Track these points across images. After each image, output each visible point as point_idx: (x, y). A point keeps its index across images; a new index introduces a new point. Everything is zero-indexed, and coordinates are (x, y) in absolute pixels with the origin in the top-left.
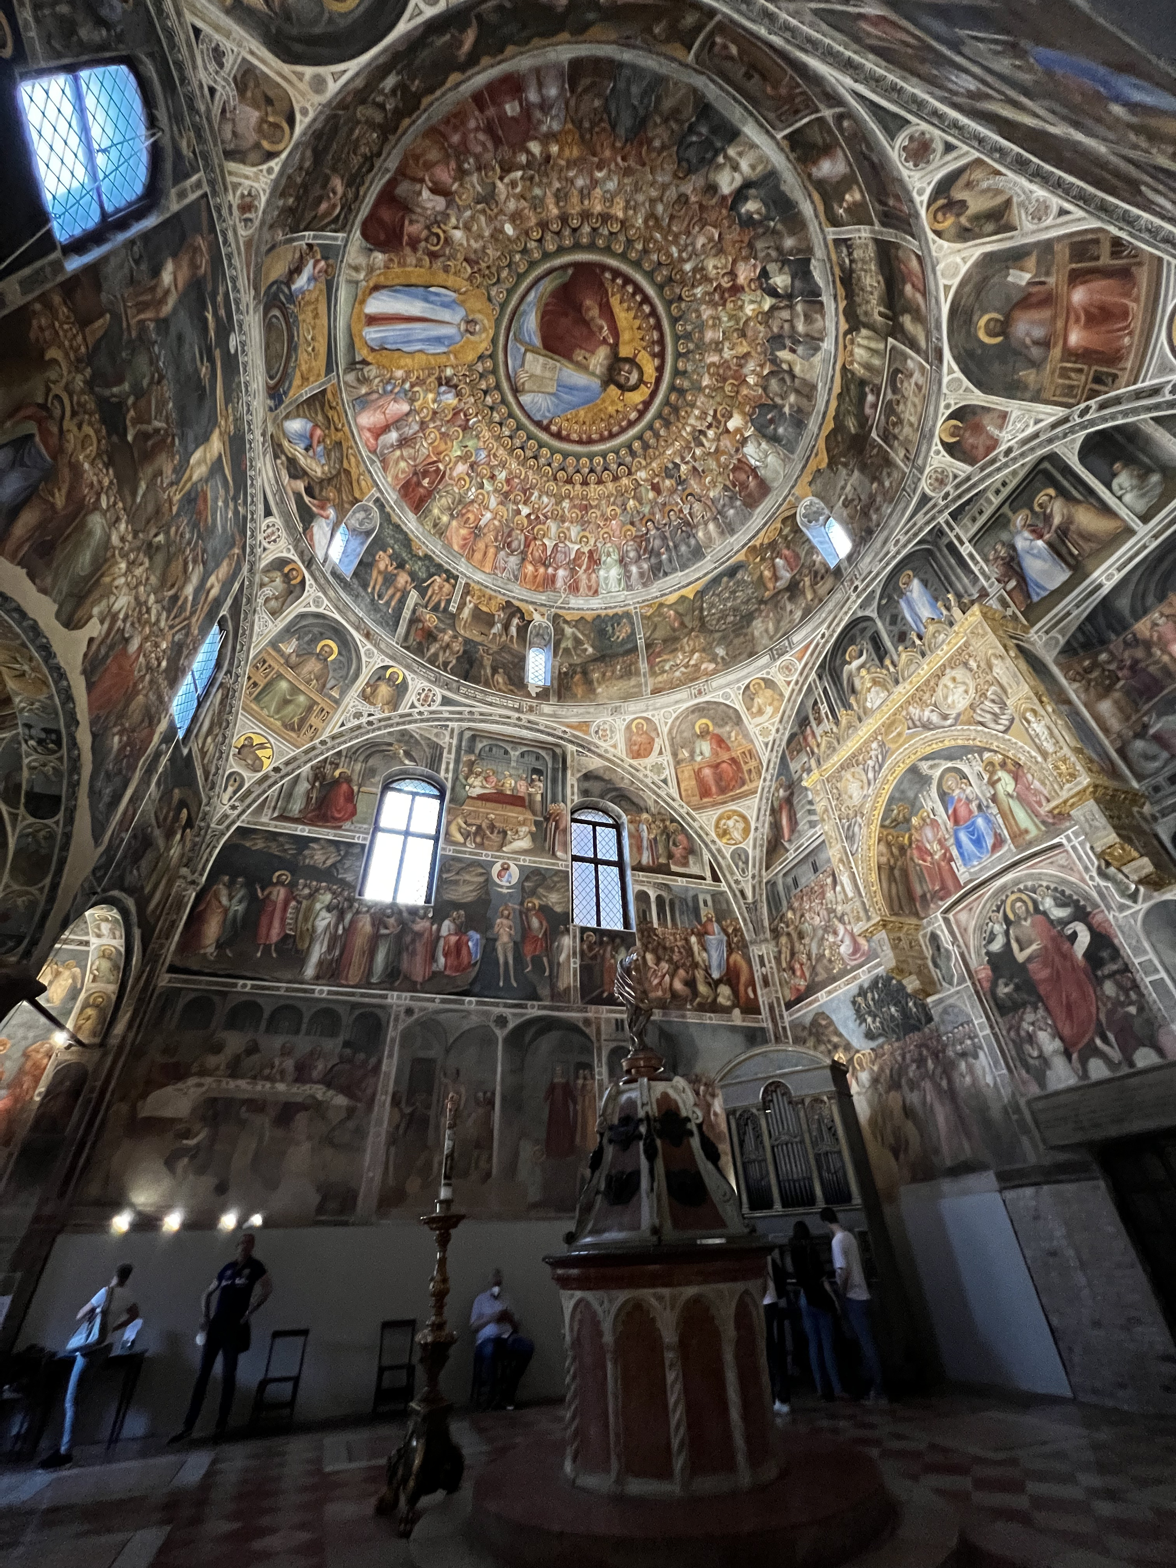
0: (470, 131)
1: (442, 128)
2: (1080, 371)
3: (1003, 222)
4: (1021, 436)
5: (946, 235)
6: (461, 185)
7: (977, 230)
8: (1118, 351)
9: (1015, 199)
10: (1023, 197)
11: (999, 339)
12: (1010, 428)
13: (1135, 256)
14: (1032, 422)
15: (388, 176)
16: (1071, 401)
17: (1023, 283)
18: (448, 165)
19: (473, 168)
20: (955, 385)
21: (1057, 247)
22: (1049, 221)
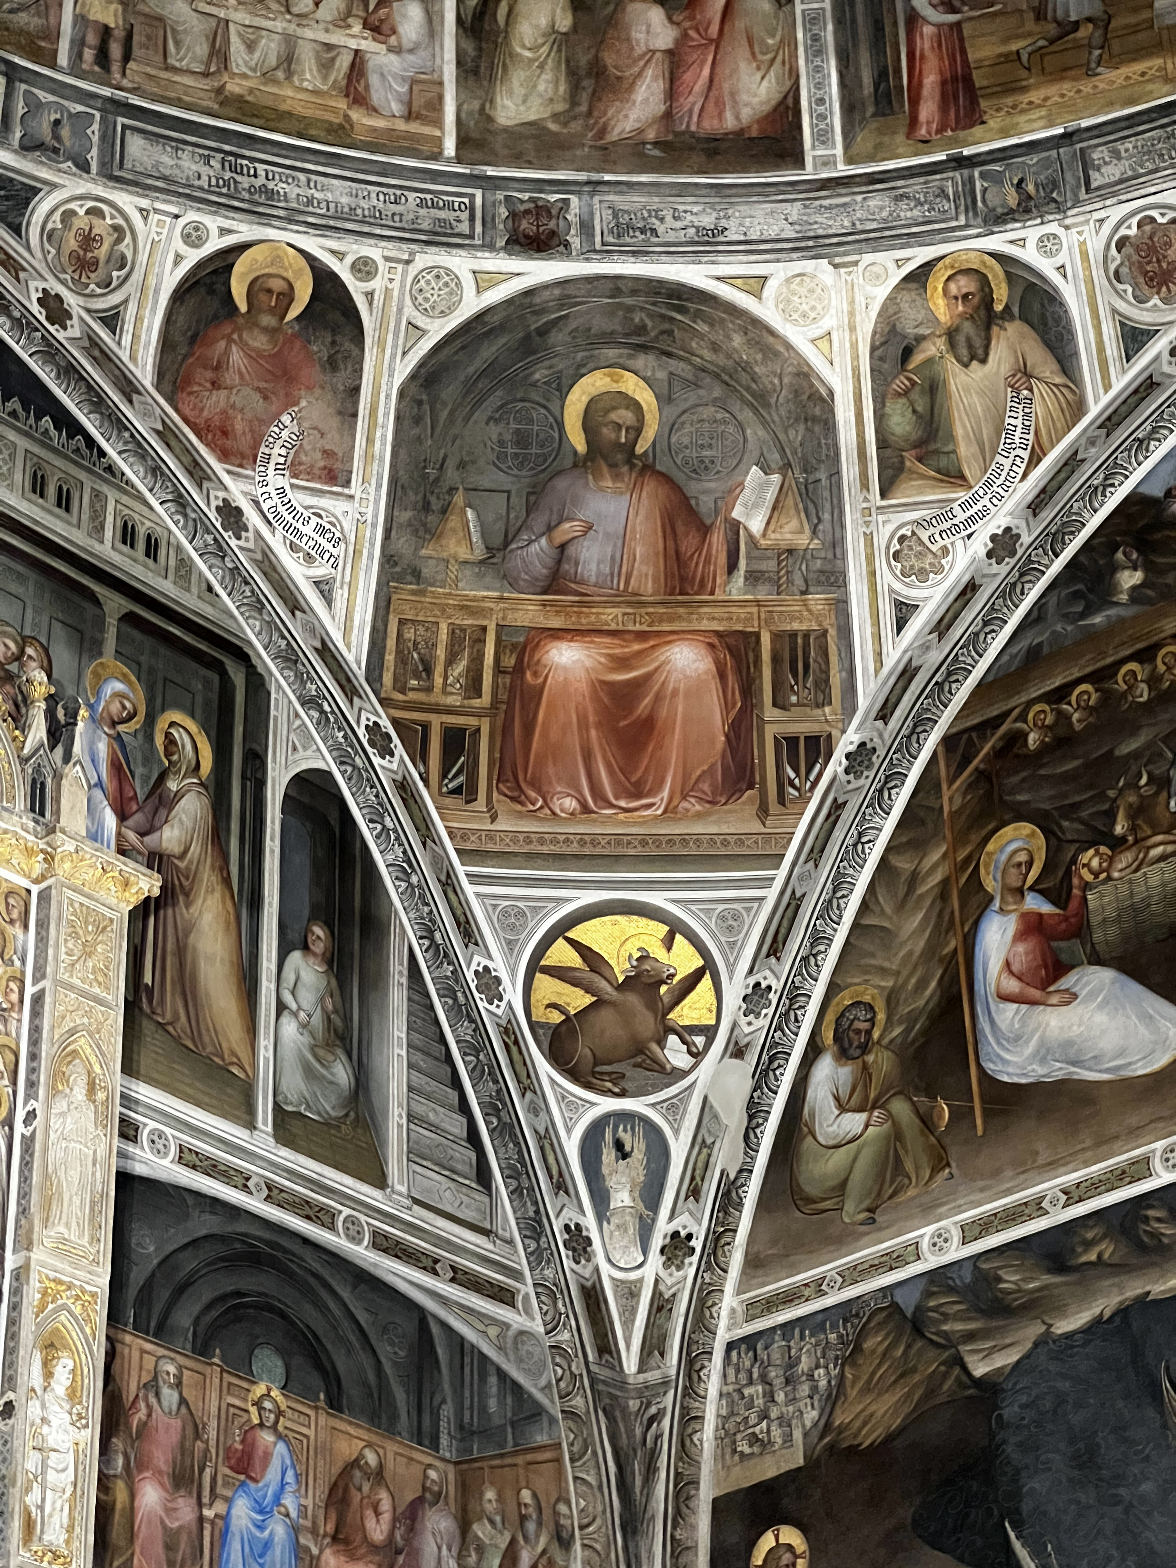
2: (474, 687)
3: (910, 462)
4: (276, 543)
5: (905, 297)
7: (900, 383)
8: (536, 784)
9: (962, 495)
10: (961, 516)
11: (578, 441)
12: (299, 499)
13: (782, 799)
14: (321, 570)
16: (388, 678)
17: (737, 513)
20: (434, 294)
21: (817, 599)
22: (887, 578)
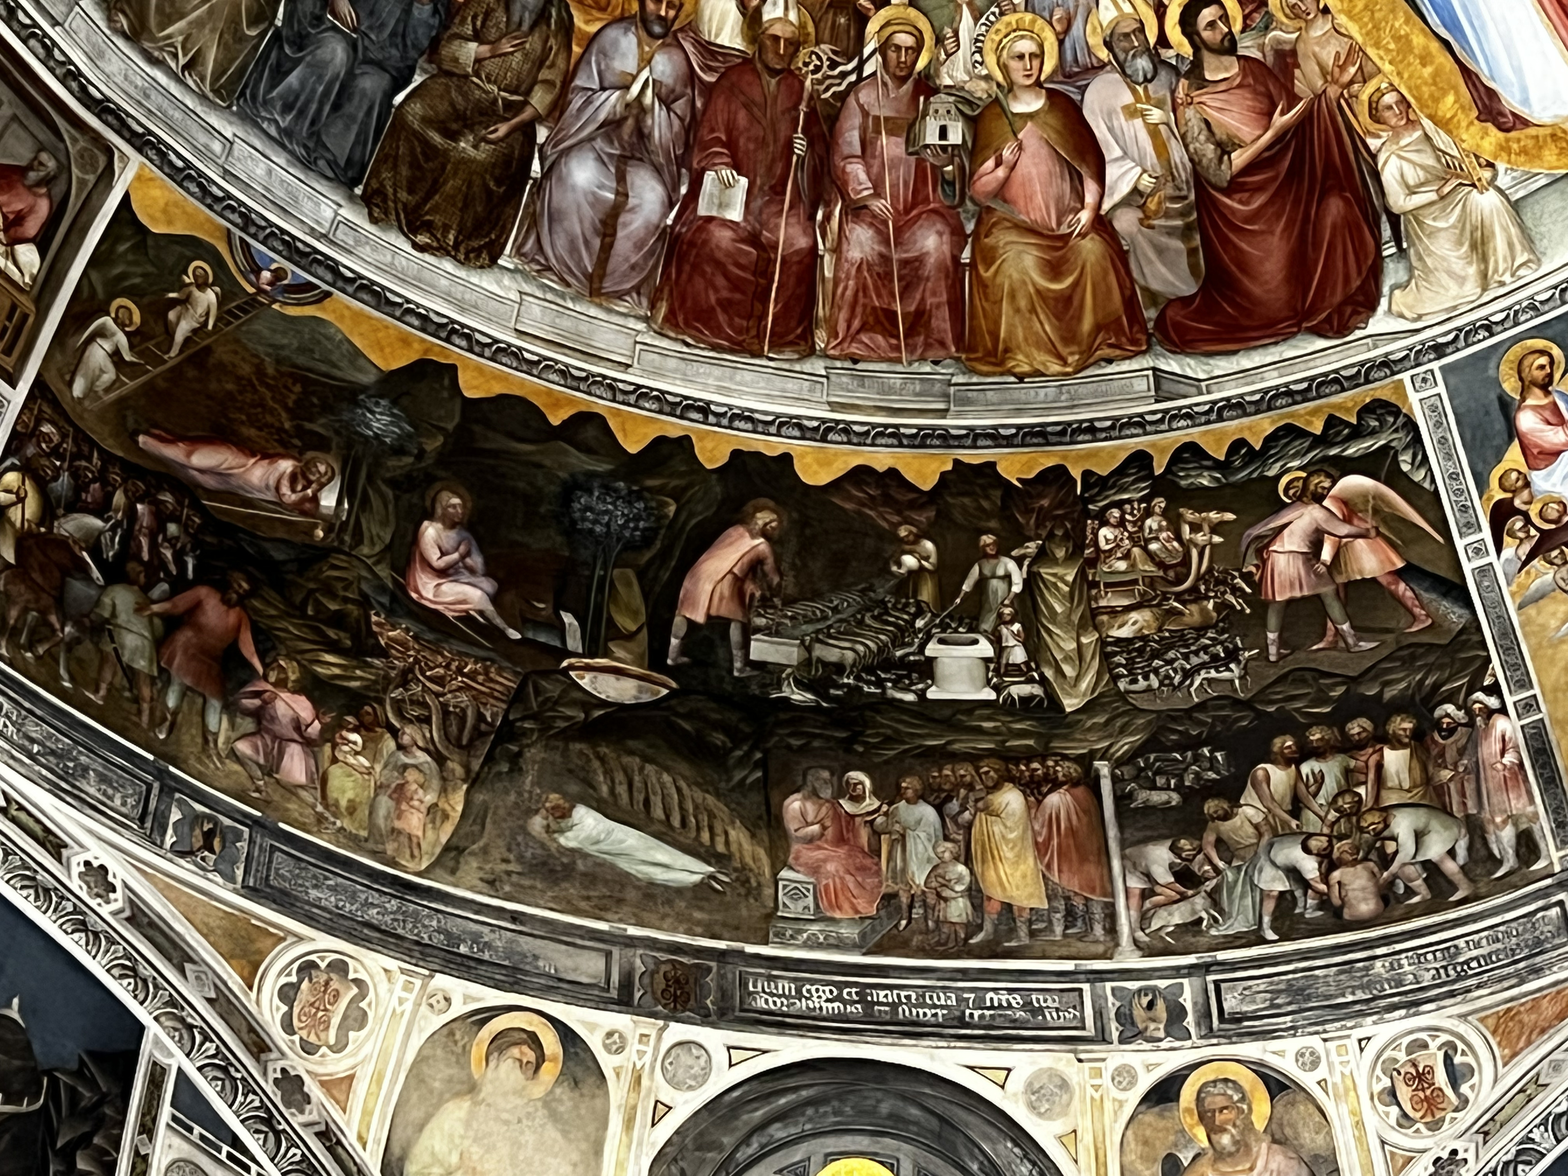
0: (877, 224)
1: (942, 322)
6: (1010, 88)
15: (1172, 364)
18: (1001, 191)
19: (942, 102)
